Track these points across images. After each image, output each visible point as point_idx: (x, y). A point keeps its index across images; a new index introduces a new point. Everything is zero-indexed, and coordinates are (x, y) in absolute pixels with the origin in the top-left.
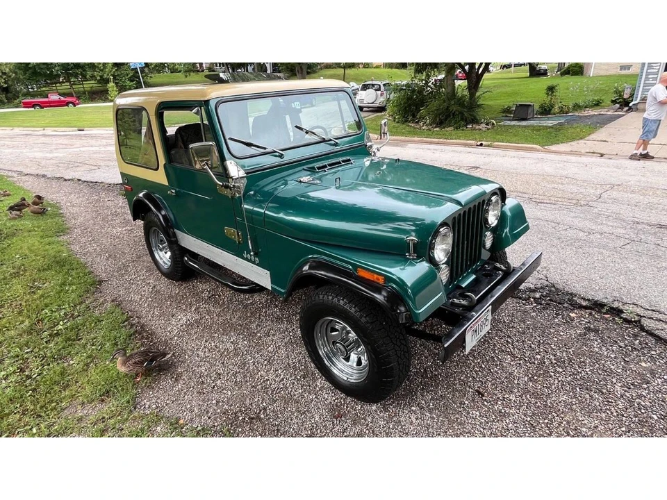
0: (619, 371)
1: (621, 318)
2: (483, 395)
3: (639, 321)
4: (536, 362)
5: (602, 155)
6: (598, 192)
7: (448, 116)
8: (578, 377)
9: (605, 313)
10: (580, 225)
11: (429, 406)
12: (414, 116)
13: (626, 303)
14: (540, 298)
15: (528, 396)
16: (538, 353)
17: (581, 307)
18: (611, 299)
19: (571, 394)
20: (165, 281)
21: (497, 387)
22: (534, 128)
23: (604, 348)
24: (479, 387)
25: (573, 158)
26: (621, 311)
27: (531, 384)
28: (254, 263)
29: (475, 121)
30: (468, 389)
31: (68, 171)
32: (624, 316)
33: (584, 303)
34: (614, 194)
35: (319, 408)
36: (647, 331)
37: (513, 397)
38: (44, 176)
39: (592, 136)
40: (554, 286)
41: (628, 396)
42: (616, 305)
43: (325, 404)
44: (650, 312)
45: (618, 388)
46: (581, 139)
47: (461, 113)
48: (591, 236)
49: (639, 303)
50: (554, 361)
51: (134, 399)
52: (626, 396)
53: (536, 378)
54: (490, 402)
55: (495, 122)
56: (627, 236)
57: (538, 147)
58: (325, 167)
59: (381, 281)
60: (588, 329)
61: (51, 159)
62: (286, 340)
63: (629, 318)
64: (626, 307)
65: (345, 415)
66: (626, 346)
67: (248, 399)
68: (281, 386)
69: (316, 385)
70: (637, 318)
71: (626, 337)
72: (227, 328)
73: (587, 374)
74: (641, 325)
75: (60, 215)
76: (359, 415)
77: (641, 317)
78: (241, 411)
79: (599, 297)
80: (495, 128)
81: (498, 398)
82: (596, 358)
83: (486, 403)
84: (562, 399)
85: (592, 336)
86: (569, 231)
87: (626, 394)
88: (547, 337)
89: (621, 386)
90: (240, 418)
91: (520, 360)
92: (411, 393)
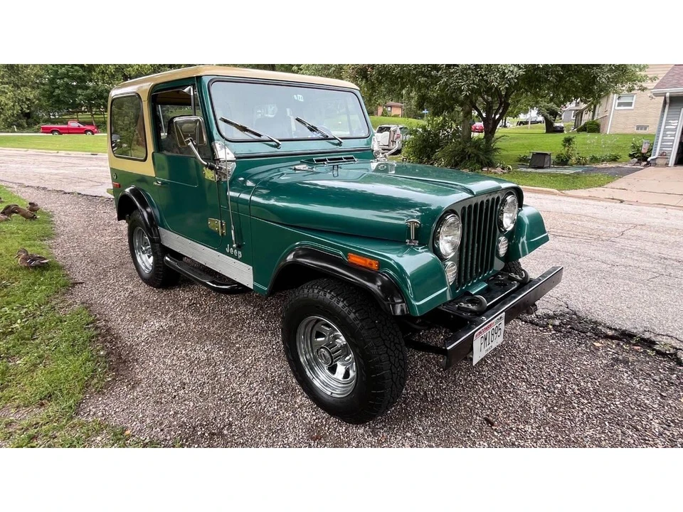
0: (656, 406)
1: (654, 350)
2: (492, 424)
3: (675, 354)
4: (556, 392)
5: (622, 202)
6: (620, 230)
7: (463, 158)
8: (607, 411)
9: (634, 345)
10: (603, 258)
11: (427, 432)
12: (429, 158)
13: (659, 335)
14: (560, 326)
15: (547, 428)
16: (558, 382)
17: (607, 337)
18: (641, 330)
19: (599, 428)
20: (144, 288)
21: (509, 416)
22: (550, 175)
23: (635, 381)
24: (488, 415)
25: (592, 202)
26: (654, 343)
27: (550, 415)
28: (236, 258)
29: (491, 164)
30: (475, 416)
32: (657, 347)
33: (610, 333)
34: (637, 232)
35: (295, 427)
37: (529, 428)
38: (44, 189)
39: (610, 185)
40: (575, 314)
41: (669, 434)
42: (647, 335)
43: (303, 423)
45: (655, 424)
46: (600, 186)
47: (477, 155)
48: (616, 268)
49: (674, 335)
50: (578, 392)
51: (78, 404)
52: (665, 434)
53: (556, 408)
54: (501, 432)
55: (511, 167)
56: (654, 270)
57: (555, 191)
58: (325, 160)
59: (375, 266)
60: (616, 360)
61: (56, 174)
62: (267, 353)
63: (663, 350)
64: (659, 338)
65: (325, 437)
66: (661, 380)
67: (212, 413)
68: (254, 400)
69: (295, 402)
70: (672, 351)
71: (660, 370)
72: (203, 337)
73: (618, 407)
74: (678, 359)
75: (50, 222)
76: (342, 437)
77: (677, 349)
78: (201, 425)
79: (628, 326)
80: (511, 173)
81: (511, 428)
82: (627, 391)
83: (496, 433)
84: (588, 433)
85: (621, 367)
86: (593, 263)
87: (666, 432)
88: (568, 365)
89: (659, 423)
90: (199, 433)
91: (537, 388)
92: (406, 416)
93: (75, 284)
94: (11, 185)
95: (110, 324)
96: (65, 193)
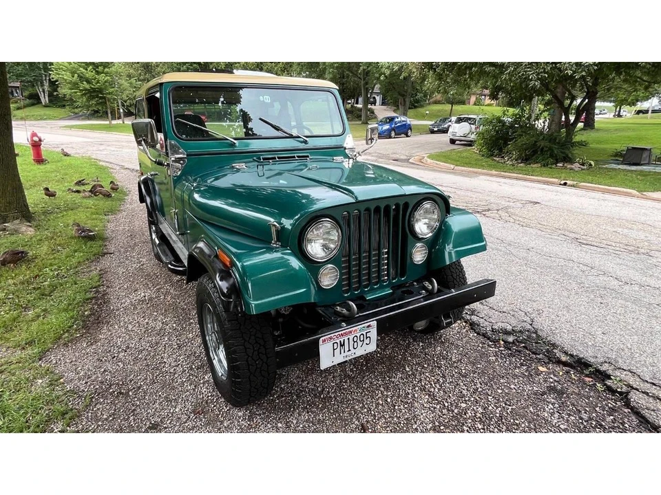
1: (605, 385)
3: (628, 393)
4: (456, 411)
7: (535, 152)
9: (587, 376)
10: (619, 273)
12: (501, 150)
13: (620, 368)
14: (513, 343)
16: (466, 402)
17: (559, 362)
18: (602, 360)
23: (557, 415)
24: (368, 422)
26: (609, 377)
28: (183, 243)
29: (568, 159)
30: (354, 420)
32: (609, 383)
33: (564, 358)
35: (188, 400)
36: (632, 409)
40: (536, 332)
42: (604, 368)
43: (197, 397)
44: (649, 385)
48: (627, 287)
49: (639, 371)
50: (479, 415)
51: (45, 352)
55: (592, 163)
57: (634, 192)
58: (273, 158)
60: (552, 389)
63: (614, 387)
64: (617, 373)
65: (206, 413)
67: (133, 375)
68: (172, 371)
70: (625, 389)
71: (598, 409)
74: (628, 399)
76: (220, 416)
77: (632, 388)
78: (118, 384)
79: (587, 354)
80: (591, 170)
85: (551, 398)
86: (601, 278)
88: (491, 386)
90: (111, 390)
91: (438, 403)
93: (105, 254)
94: (115, 167)
95: (108, 290)
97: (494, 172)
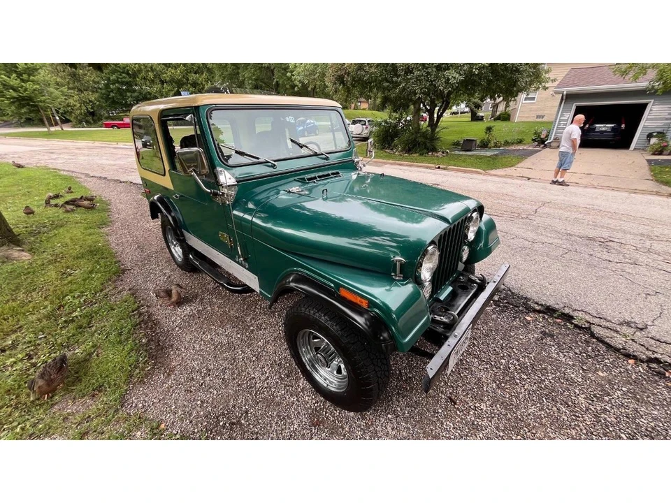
0: (580, 380)
1: (572, 323)
2: (455, 403)
3: (589, 328)
4: (502, 367)
5: (529, 179)
6: (534, 208)
8: (543, 386)
9: (556, 318)
10: (524, 235)
11: (404, 413)
12: (390, 144)
13: (576, 310)
14: (498, 300)
15: (498, 406)
16: (503, 358)
17: (535, 311)
18: (562, 305)
19: (538, 405)
20: (179, 271)
21: (467, 394)
22: (477, 157)
23: (561, 354)
24: (450, 393)
25: (509, 180)
26: (572, 318)
27: (499, 392)
28: (244, 267)
29: (434, 150)
30: (440, 395)
31: (125, 175)
32: (575, 322)
33: (537, 308)
34: (546, 210)
35: (299, 413)
36: (597, 339)
37: (483, 406)
38: (105, 178)
39: (520, 165)
40: (510, 290)
41: (593, 409)
42: (567, 311)
43: (305, 408)
44: (598, 319)
45: (582, 399)
46: (512, 166)
47: (425, 143)
48: (535, 245)
49: (587, 310)
50: (518, 367)
51: (122, 397)
52: (591, 410)
53: (503, 385)
54: (463, 411)
55: (448, 151)
56: (565, 246)
57: (481, 171)
58: (315, 178)
59: (364, 305)
60: (544, 333)
61: (114, 165)
62: (275, 335)
63: (580, 324)
64: (576, 314)
65: (323, 422)
66: (581, 353)
67: (232, 400)
68: (266, 385)
69: (299, 385)
70: (587, 325)
71: (579, 343)
72: (224, 320)
73: (551, 382)
74: (591, 332)
75: (108, 210)
76: (337, 422)
77: (591, 324)
78: (223, 414)
79: (551, 302)
80: (449, 156)
81: (470, 407)
82: (557, 365)
83: (458, 412)
84: (531, 410)
85: (548, 340)
86: (516, 240)
87: (591, 407)
88: (509, 340)
89: (584, 398)
90: (221, 423)
91: (487, 364)
92: (386, 397)
93: (124, 271)
94: (79, 175)
95: (151, 310)
96: (121, 182)
97: (391, 161)
